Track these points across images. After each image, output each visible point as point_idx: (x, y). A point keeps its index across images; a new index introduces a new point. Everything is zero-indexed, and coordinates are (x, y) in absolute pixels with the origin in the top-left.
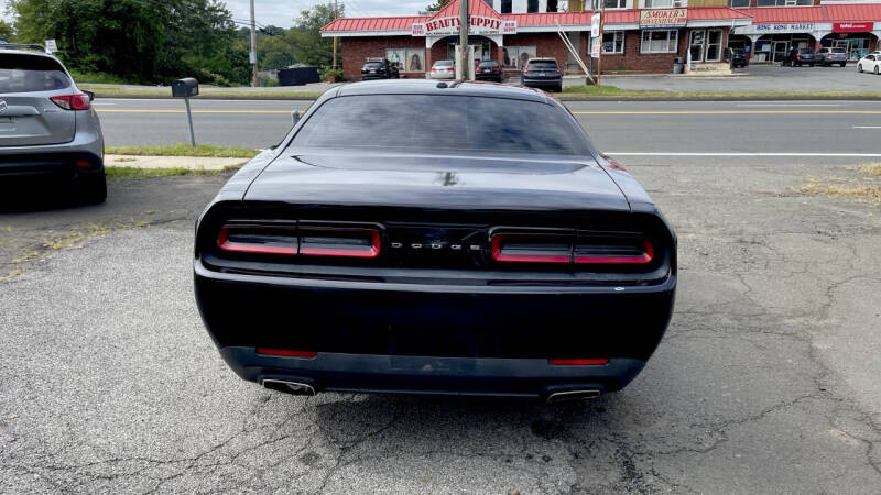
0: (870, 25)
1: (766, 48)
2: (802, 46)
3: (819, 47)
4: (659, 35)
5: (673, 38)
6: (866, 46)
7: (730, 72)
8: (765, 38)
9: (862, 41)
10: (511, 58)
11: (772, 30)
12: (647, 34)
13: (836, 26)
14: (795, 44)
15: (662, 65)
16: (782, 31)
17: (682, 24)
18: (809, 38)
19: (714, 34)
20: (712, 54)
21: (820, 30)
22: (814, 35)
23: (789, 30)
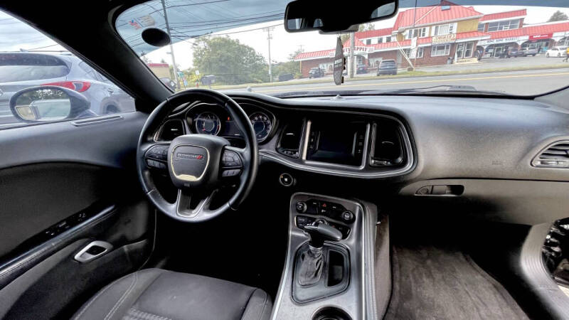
0: (551, 35)
1: (491, 51)
2: (510, 48)
3: (519, 48)
4: (441, 47)
5: (447, 48)
6: (547, 45)
7: (477, 62)
8: (491, 46)
9: (544, 43)
10: (371, 63)
11: (495, 42)
12: (435, 47)
13: (531, 37)
14: (507, 48)
15: (442, 61)
16: (501, 42)
17: (453, 42)
18: (515, 45)
19: (469, 45)
20: (468, 54)
21: (521, 40)
22: (518, 43)
23: (504, 41)
